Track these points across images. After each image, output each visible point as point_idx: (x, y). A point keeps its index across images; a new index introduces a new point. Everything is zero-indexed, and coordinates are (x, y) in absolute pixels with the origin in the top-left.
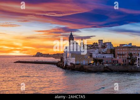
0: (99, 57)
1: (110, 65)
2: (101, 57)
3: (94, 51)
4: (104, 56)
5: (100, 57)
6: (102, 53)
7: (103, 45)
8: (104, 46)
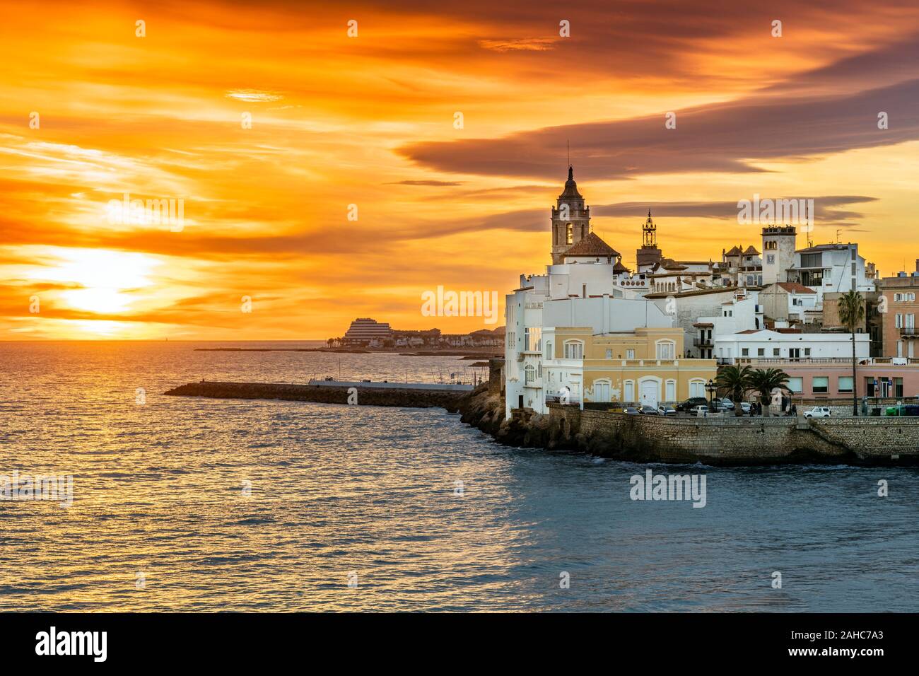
0: (761, 351)
1: (836, 410)
2: (776, 351)
3: (727, 308)
4: (802, 347)
5: (769, 353)
6: (785, 325)
7: (798, 266)
8: (805, 274)
